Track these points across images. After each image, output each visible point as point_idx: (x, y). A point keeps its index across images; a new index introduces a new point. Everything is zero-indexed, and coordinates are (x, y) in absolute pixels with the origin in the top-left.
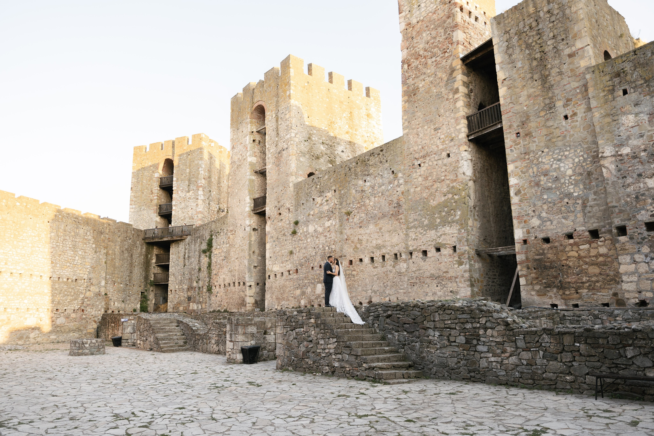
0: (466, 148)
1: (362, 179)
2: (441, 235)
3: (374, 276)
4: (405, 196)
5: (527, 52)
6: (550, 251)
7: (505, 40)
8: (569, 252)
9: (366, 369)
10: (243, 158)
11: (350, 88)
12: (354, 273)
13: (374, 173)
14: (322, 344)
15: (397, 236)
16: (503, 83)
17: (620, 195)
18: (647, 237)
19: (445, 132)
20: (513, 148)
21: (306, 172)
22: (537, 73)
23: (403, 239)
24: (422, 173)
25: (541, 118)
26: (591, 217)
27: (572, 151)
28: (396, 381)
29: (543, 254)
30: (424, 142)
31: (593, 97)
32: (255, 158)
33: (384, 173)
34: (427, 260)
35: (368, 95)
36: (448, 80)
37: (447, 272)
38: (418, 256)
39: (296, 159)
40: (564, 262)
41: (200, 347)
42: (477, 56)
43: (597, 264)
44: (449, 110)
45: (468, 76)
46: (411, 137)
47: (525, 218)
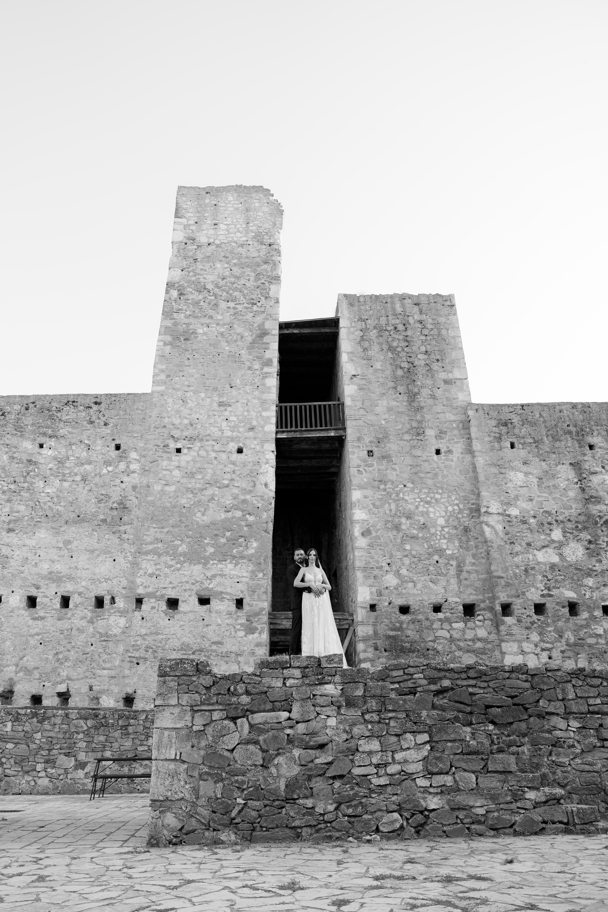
0: (274, 447)
1: (35, 440)
2: (214, 576)
4: (141, 493)
5: (390, 355)
6: (411, 626)
7: (359, 327)
8: (437, 630)
13: (70, 436)
14: (370, 753)
15: (109, 563)
16: (352, 378)
17: (508, 564)
18: (536, 621)
19: (239, 413)
20: (360, 469)
22: (402, 385)
23: (124, 571)
24: (181, 464)
25: (405, 443)
26: (467, 586)
27: (445, 495)
29: (400, 629)
30: (195, 416)
31: (477, 439)
33: (95, 442)
34: (177, 617)
36: (254, 343)
37: (219, 643)
38: (155, 607)
40: (431, 644)
43: (474, 651)
44: (252, 384)
46: (170, 400)
47: (376, 572)
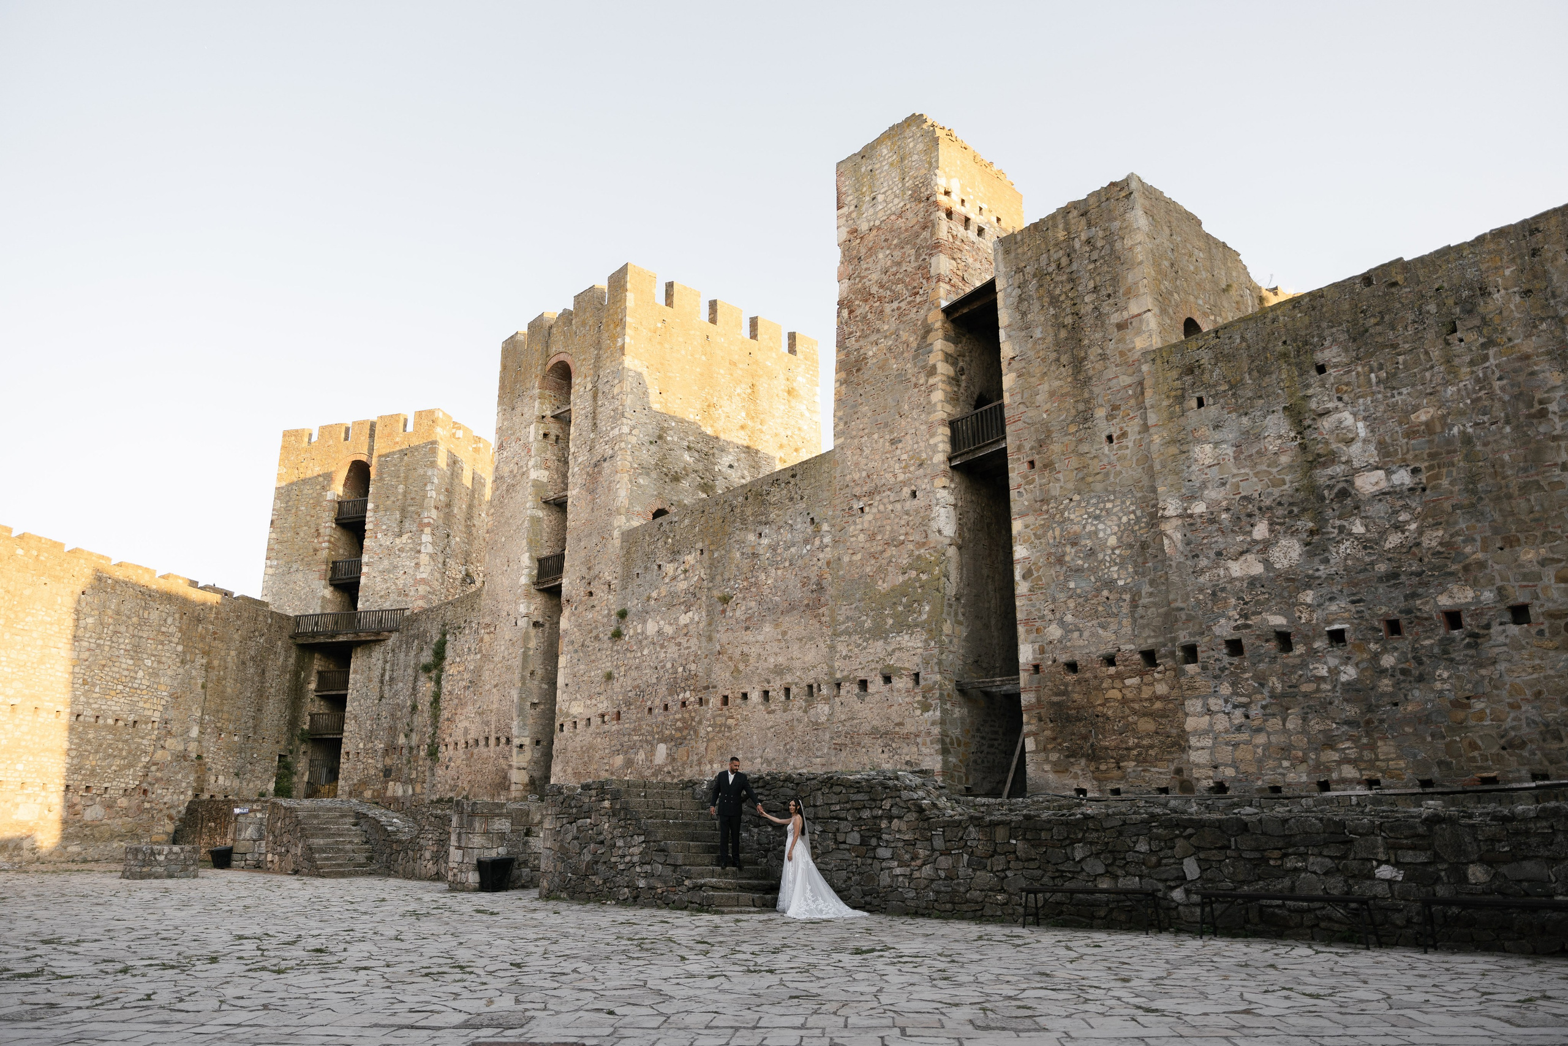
0: (945, 481)
1: (755, 531)
2: (894, 651)
3: (769, 729)
4: (833, 570)
5: (1052, 311)
6: (1078, 689)
7: (1016, 284)
8: (1107, 689)
9: (689, 890)
10: (520, 471)
11: (754, 335)
12: (730, 722)
13: (778, 519)
14: (620, 848)
15: (814, 650)
16: (1009, 364)
17: (1189, 589)
18: (1228, 666)
19: (909, 448)
20: (1022, 490)
21: (649, 508)
22: (1066, 353)
23: (825, 657)
24: (866, 525)
25: (1070, 437)
26: (1143, 627)
27: (1118, 502)
28: (736, 909)
29: (1065, 693)
30: (870, 465)
31: (1152, 407)
32: (547, 473)
33: (796, 520)
34: (867, 699)
35: (792, 349)
36: (919, 348)
37: (901, 724)
38: (850, 690)
39: (630, 481)
40: (1100, 708)
41: (400, 868)
42: (972, 308)
43: (1151, 715)
44: (918, 407)
45: (956, 343)
46: (849, 453)
47: (1038, 624)
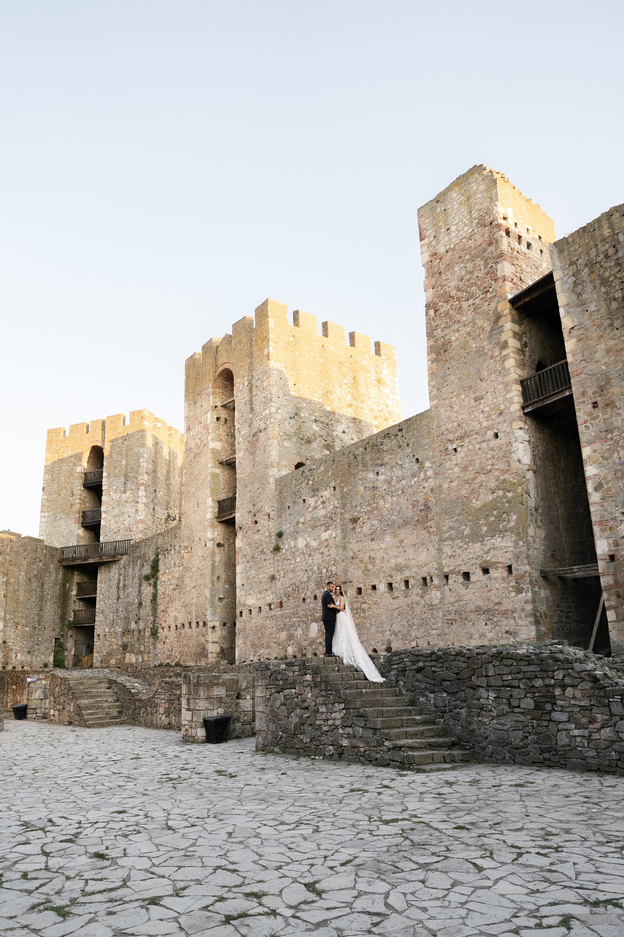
0: (521, 424)
1: (374, 471)
2: (489, 550)
3: (394, 610)
4: (436, 494)
5: (603, 289)
7: (571, 273)
9: (389, 750)
10: (203, 444)
11: (352, 344)
12: (364, 606)
13: (390, 461)
14: (323, 713)
15: (425, 552)
16: (570, 332)
19: (490, 403)
20: (588, 424)
21: (292, 463)
22: (618, 319)
23: (434, 557)
24: (459, 461)
28: (434, 767)
30: (460, 417)
32: (220, 444)
33: (404, 461)
34: (470, 586)
35: (378, 352)
36: (492, 330)
37: (499, 603)
38: (456, 580)
39: (279, 444)
41: (142, 720)
42: (532, 297)
44: (495, 372)
45: (520, 325)
46: (442, 410)
47: (611, 524)
